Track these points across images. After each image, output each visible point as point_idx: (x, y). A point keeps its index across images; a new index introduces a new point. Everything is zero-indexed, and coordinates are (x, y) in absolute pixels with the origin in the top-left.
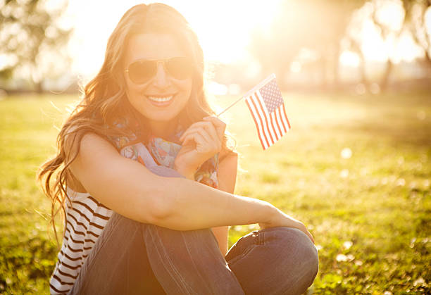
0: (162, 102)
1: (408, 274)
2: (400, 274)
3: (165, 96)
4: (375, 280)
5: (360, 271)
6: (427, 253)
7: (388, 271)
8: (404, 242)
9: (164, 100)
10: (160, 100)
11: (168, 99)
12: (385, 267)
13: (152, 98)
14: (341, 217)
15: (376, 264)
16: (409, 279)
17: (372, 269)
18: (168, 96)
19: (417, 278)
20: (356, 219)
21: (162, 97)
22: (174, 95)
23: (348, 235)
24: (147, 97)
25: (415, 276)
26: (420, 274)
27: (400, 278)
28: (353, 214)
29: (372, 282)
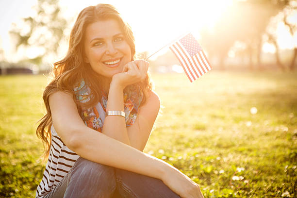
0: (114, 64)
1: (279, 189)
2: (274, 189)
3: (115, 60)
4: (256, 193)
5: (247, 186)
6: (295, 175)
7: (266, 187)
8: (281, 168)
9: (115, 62)
10: (112, 63)
11: (117, 61)
12: (264, 184)
13: (106, 63)
14: (241, 152)
15: (258, 182)
16: (279, 192)
17: (255, 186)
18: (117, 59)
19: (284, 191)
20: (252, 153)
21: (113, 61)
22: (121, 59)
23: (244, 163)
24: (104, 63)
25: (283, 190)
26: (287, 189)
27: (273, 192)
28: (250, 150)
29: (254, 194)
